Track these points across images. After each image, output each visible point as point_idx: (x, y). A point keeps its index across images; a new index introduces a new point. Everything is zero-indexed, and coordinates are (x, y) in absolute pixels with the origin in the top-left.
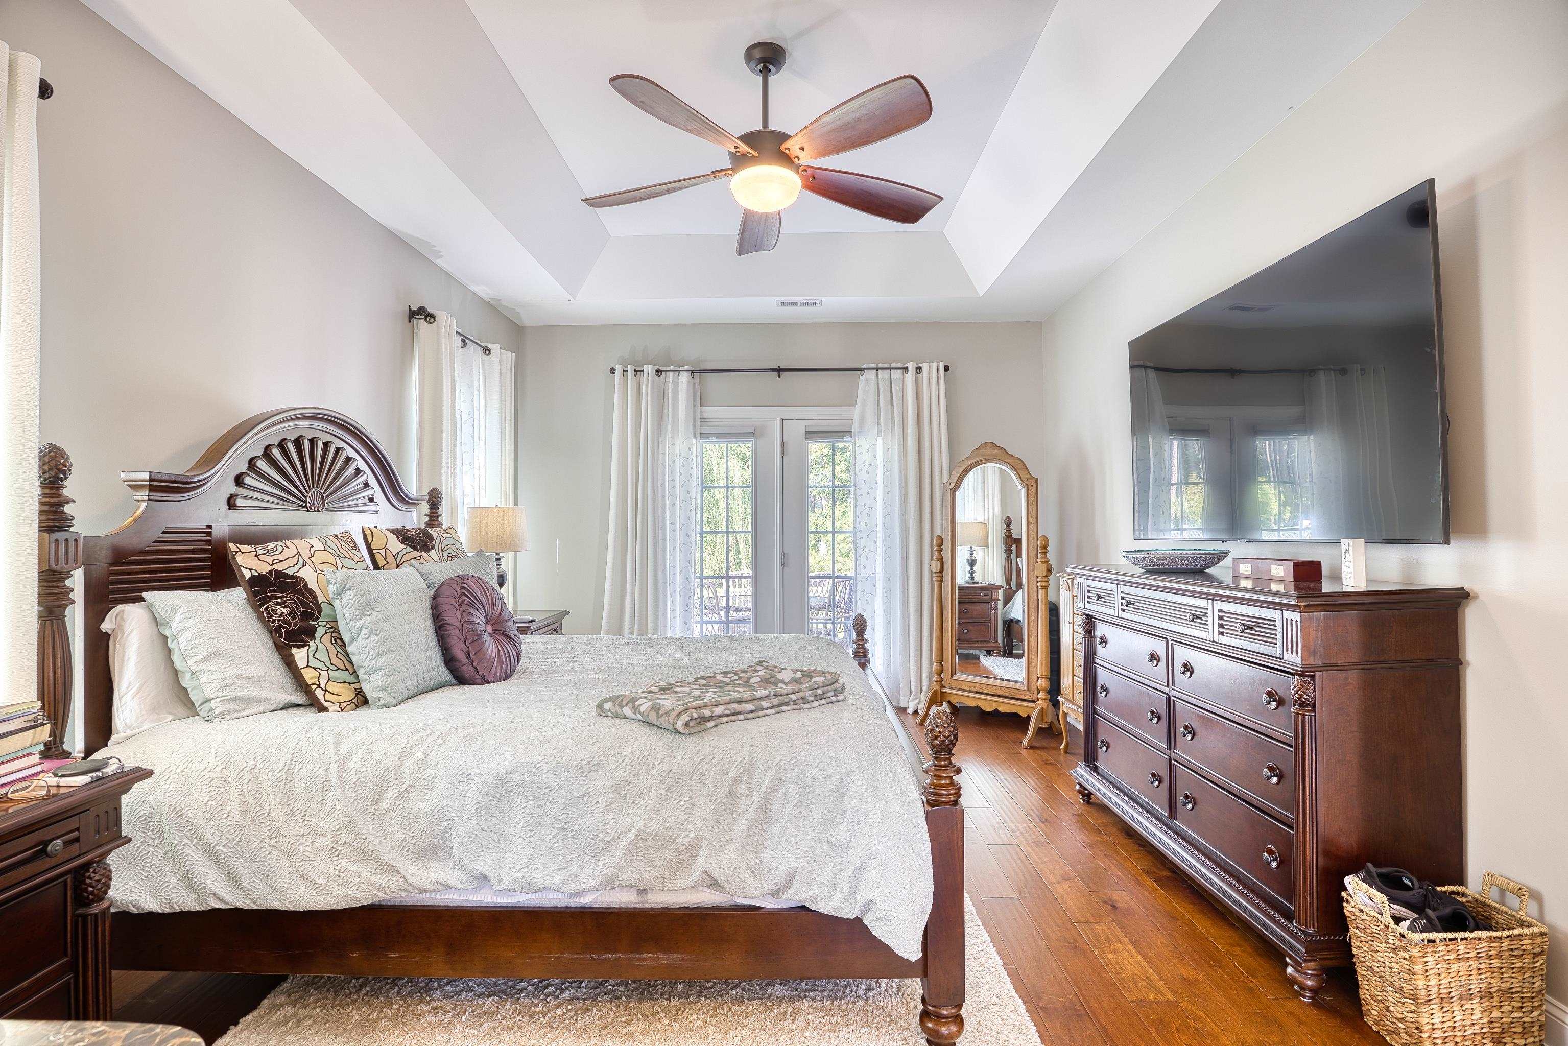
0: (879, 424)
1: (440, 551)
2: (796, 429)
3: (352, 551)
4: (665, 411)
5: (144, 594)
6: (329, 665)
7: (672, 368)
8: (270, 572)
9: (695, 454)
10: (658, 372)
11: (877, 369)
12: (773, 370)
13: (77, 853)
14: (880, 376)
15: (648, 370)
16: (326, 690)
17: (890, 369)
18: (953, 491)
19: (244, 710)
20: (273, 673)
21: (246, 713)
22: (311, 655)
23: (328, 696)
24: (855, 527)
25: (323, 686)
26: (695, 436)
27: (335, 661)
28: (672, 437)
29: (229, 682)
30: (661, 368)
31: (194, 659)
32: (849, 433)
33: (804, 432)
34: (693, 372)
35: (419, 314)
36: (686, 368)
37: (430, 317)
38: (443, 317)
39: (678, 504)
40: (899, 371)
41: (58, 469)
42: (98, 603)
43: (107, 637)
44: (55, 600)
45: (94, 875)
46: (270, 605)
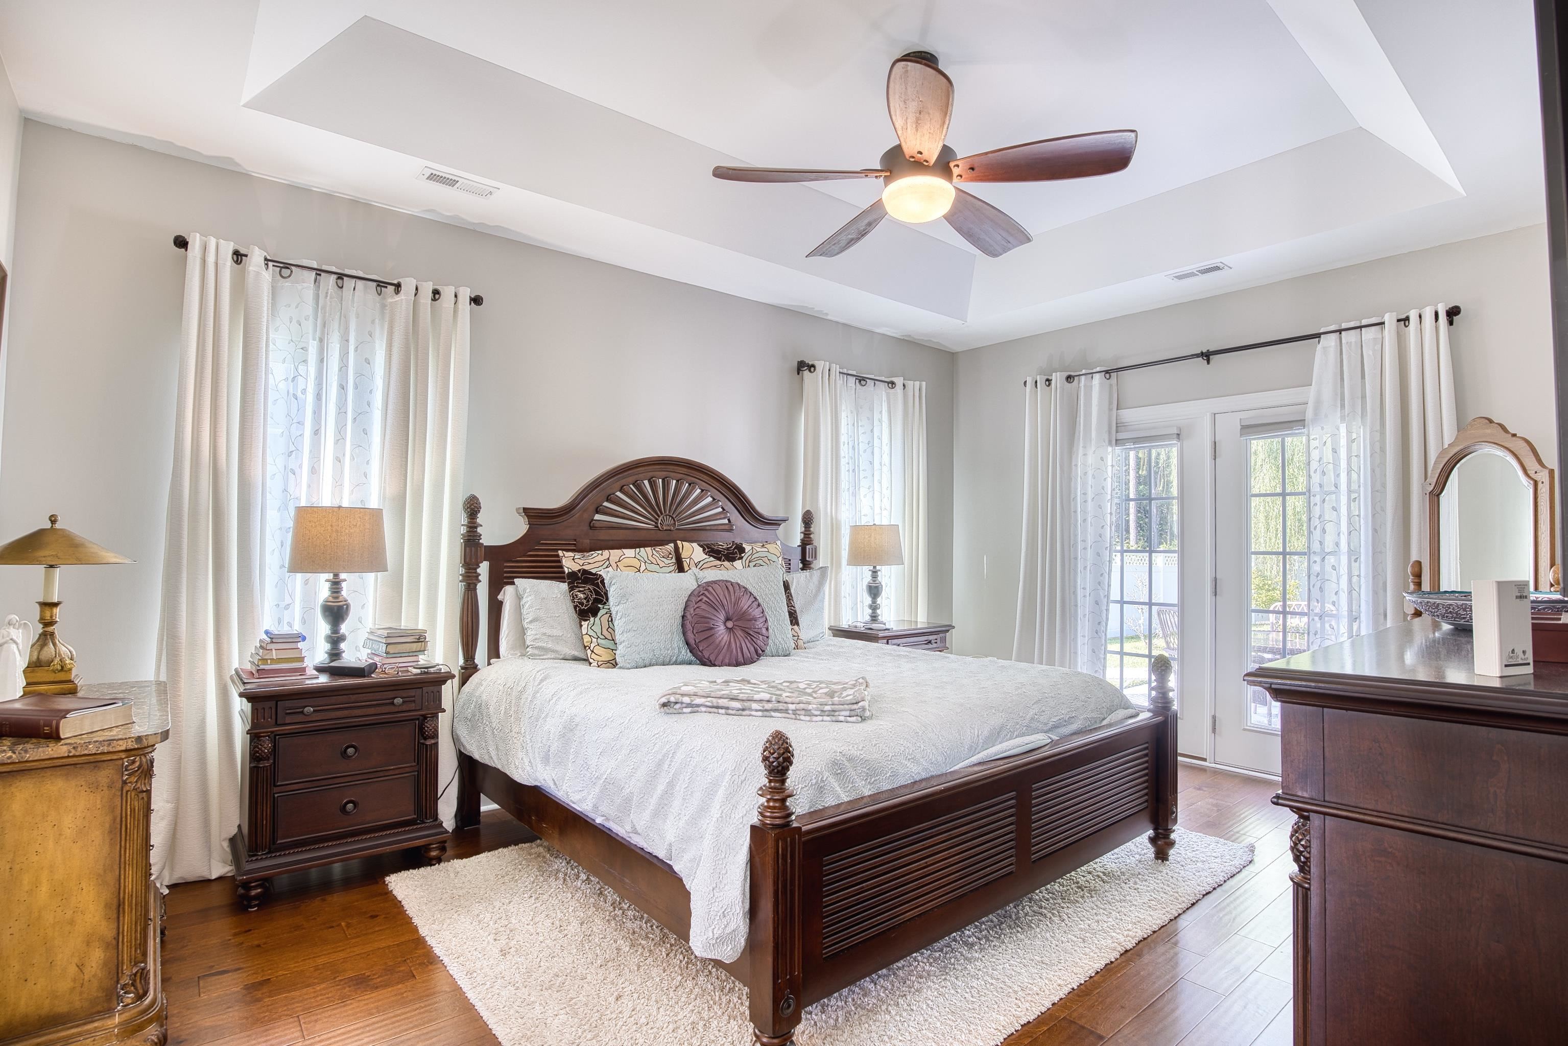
0: (1343, 406)
1: (747, 561)
2: (1229, 426)
3: (663, 559)
4: (1078, 419)
5: (516, 580)
6: (599, 635)
7: (1084, 372)
8: (579, 571)
9: (1110, 463)
10: (1069, 378)
11: (1340, 331)
12: (1197, 356)
13: (414, 708)
14: (1344, 341)
15: (1058, 378)
16: (593, 651)
17: (1361, 327)
18: (1438, 496)
19: (544, 655)
20: (569, 636)
21: (544, 657)
22: (590, 626)
23: (593, 656)
24: (1309, 547)
25: (592, 648)
26: (1110, 443)
27: (605, 632)
28: (1084, 447)
29: (537, 637)
30: (1073, 374)
31: (528, 621)
32: (1301, 422)
33: (1240, 427)
34: (1107, 372)
35: (803, 366)
36: (1098, 369)
37: (811, 368)
38: (820, 365)
39: (1089, 520)
40: (1373, 328)
41: (472, 508)
42: (497, 583)
43: (501, 603)
44: (470, 580)
45: (428, 725)
46: (575, 592)
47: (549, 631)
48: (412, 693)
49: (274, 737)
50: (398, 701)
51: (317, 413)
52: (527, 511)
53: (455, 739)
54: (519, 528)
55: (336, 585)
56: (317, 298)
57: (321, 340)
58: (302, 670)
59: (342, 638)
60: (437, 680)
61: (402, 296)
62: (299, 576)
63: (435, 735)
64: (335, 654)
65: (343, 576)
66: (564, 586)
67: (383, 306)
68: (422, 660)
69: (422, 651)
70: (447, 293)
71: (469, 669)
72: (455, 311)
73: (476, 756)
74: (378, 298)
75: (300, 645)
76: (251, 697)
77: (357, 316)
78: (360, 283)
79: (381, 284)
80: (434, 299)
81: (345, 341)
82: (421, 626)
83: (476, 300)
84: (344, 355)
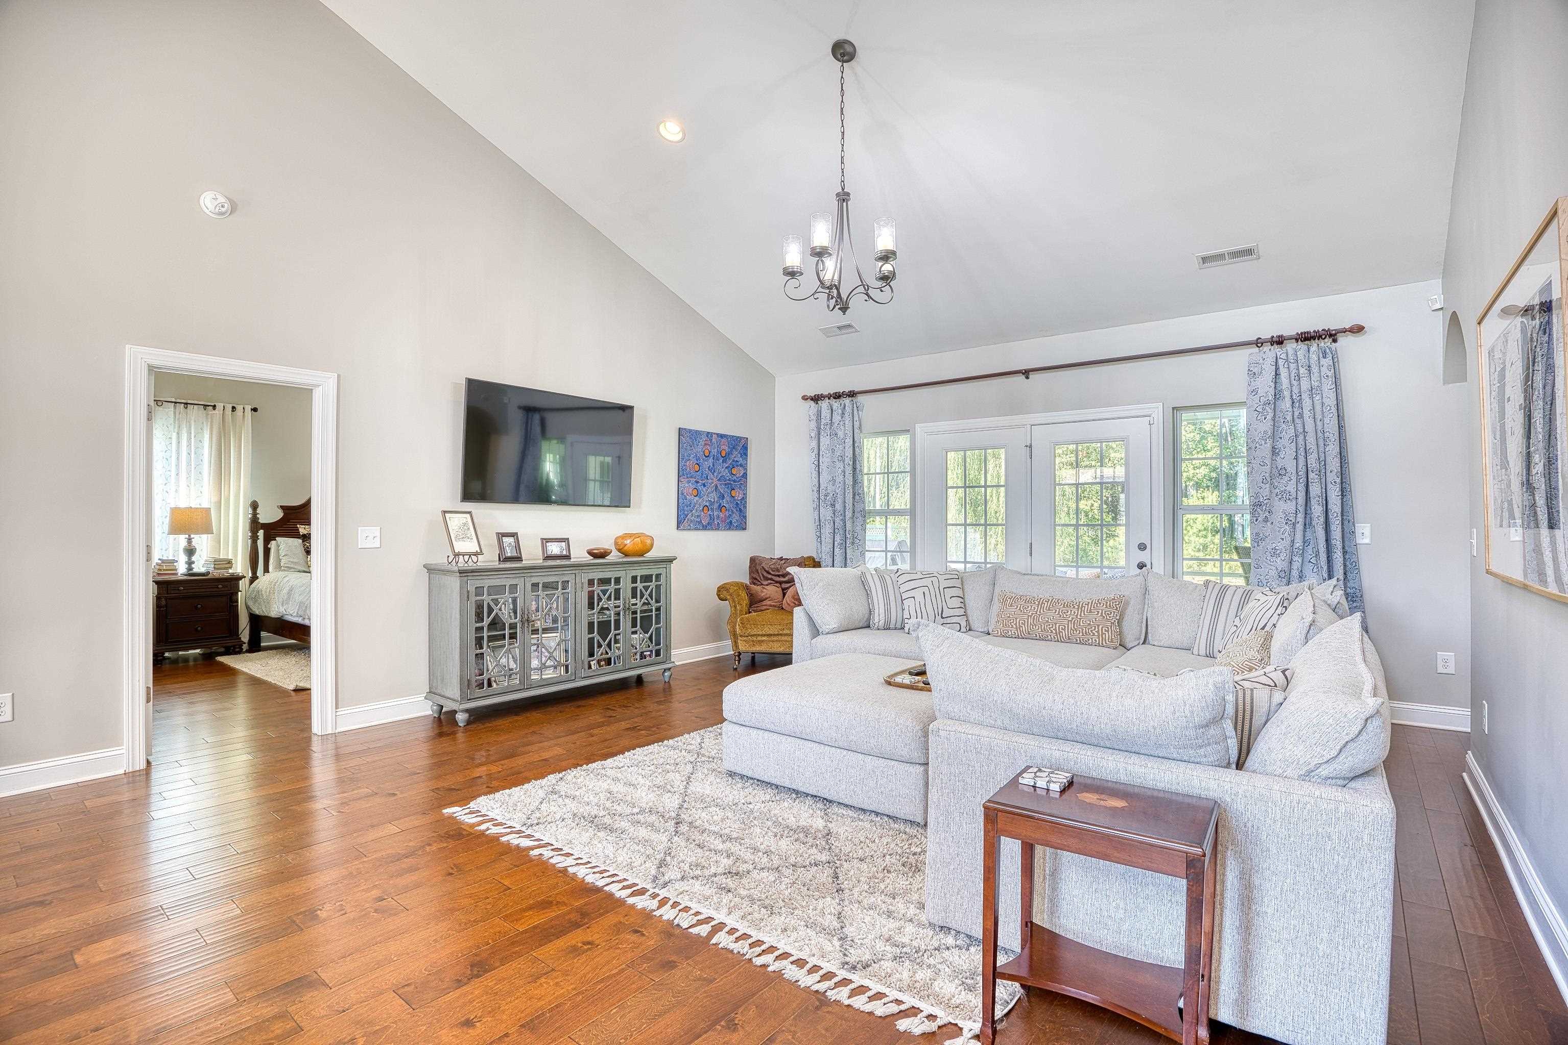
5: (276, 538)
13: (227, 590)
19: (290, 570)
20: (302, 562)
29: (286, 562)
31: (282, 555)
41: (255, 506)
42: (268, 540)
43: (270, 549)
44: (254, 539)
45: (234, 597)
46: (305, 543)
47: (291, 560)
48: (226, 583)
49: (166, 599)
50: (220, 586)
51: (177, 466)
52: (282, 507)
53: (248, 607)
54: (280, 515)
55: (190, 540)
56: (175, 413)
57: (178, 433)
58: (176, 574)
59: (193, 562)
60: (236, 579)
61: (216, 412)
62: (171, 536)
63: (237, 602)
64: (190, 569)
65: (192, 536)
66: (300, 541)
67: (207, 415)
68: (230, 571)
69: (231, 568)
70: (239, 408)
71: (254, 578)
72: (244, 416)
73: (257, 613)
74: (205, 412)
75: (175, 564)
76: (157, 582)
77: (195, 421)
78: (195, 406)
79: (205, 406)
80: (233, 411)
81: (189, 433)
82: (230, 557)
83: (255, 410)
84: (189, 439)
